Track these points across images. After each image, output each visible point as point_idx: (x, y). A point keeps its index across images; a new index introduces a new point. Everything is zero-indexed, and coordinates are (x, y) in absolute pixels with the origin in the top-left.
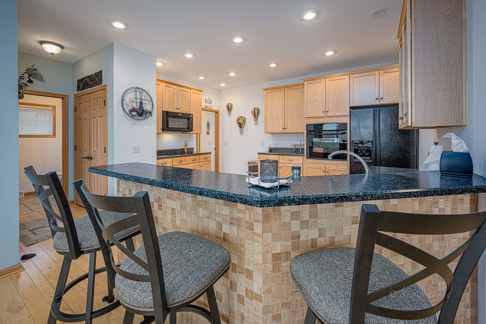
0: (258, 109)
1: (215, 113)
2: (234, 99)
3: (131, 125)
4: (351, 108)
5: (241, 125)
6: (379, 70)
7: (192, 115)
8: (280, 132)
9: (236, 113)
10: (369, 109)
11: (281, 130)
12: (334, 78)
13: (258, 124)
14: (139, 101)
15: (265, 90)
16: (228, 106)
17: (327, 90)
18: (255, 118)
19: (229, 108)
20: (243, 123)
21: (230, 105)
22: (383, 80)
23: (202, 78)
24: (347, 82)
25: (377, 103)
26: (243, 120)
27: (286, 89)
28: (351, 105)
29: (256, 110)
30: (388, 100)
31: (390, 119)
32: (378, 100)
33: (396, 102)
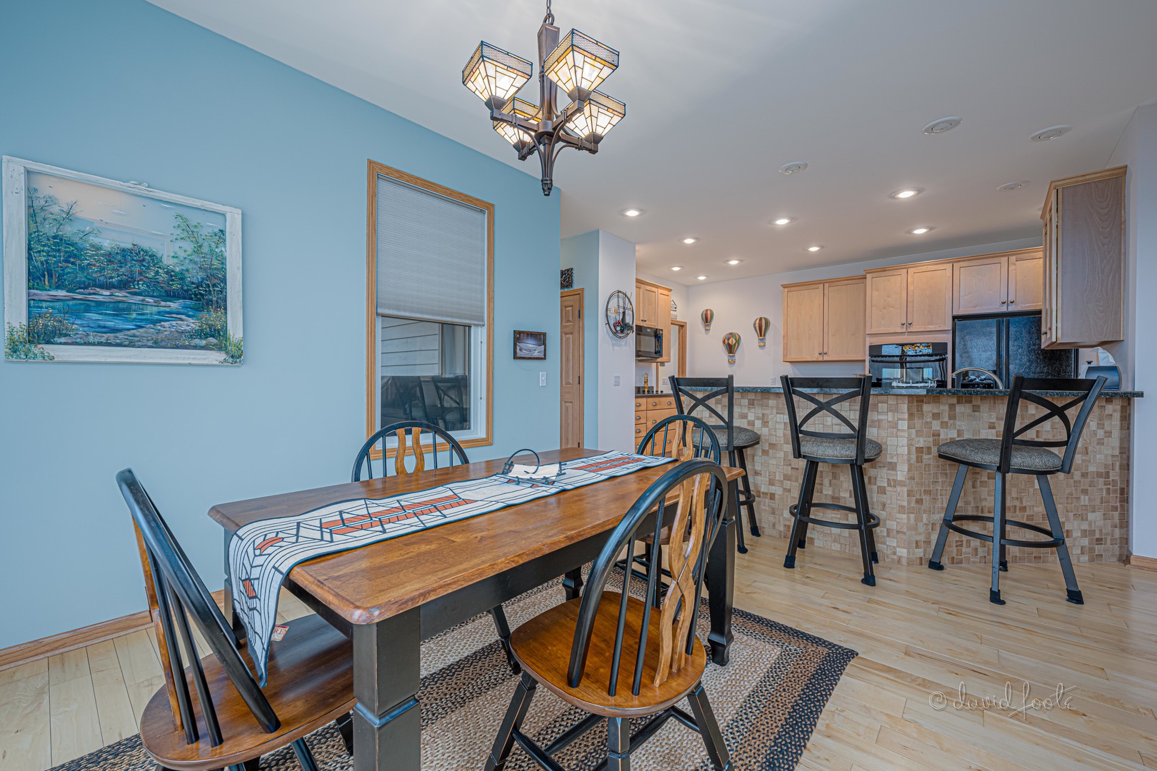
0: (766, 320)
1: (677, 327)
2: (718, 303)
3: (613, 345)
4: (954, 318)
5: (731, 349)
6: (1007, 255)
7: (662, 330)
8: (815, 359)
9: (720, 328)
10: (990, 320)
11: (816, 357)
12: (924, 268)
13: (765, 345)
14: (621, 310)
15: (784, 286)
16: (706, 315)
17: (911, 288)
18: (761, 336)
19: (707, 319)
20: (737, 345)
21: (709, 312)
22: (1016, 273)
23: (676, 269)
24: (948, 275)
25: (1004, 309)
26: (736, 339)
27: (826, 285)
28: (955, 313)
29: (763, 321)
30: (1024, 305)
31: (1027, 336)
32: (1005, 306)
33: (1038, 308)
